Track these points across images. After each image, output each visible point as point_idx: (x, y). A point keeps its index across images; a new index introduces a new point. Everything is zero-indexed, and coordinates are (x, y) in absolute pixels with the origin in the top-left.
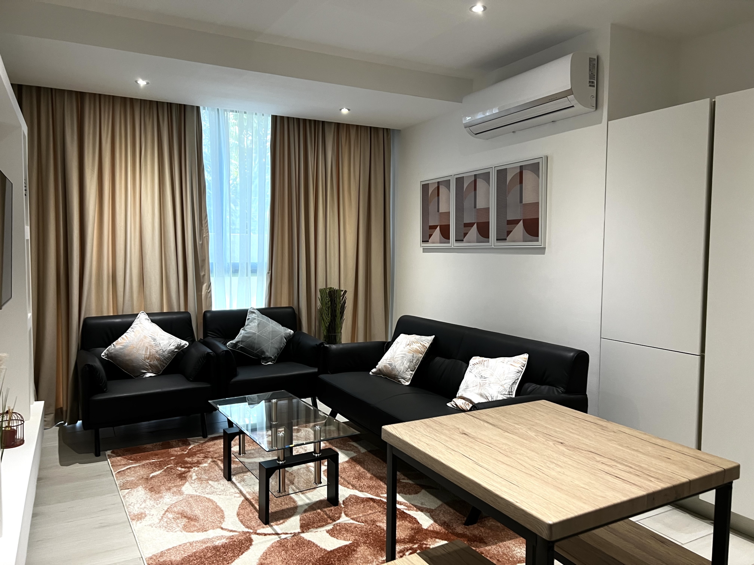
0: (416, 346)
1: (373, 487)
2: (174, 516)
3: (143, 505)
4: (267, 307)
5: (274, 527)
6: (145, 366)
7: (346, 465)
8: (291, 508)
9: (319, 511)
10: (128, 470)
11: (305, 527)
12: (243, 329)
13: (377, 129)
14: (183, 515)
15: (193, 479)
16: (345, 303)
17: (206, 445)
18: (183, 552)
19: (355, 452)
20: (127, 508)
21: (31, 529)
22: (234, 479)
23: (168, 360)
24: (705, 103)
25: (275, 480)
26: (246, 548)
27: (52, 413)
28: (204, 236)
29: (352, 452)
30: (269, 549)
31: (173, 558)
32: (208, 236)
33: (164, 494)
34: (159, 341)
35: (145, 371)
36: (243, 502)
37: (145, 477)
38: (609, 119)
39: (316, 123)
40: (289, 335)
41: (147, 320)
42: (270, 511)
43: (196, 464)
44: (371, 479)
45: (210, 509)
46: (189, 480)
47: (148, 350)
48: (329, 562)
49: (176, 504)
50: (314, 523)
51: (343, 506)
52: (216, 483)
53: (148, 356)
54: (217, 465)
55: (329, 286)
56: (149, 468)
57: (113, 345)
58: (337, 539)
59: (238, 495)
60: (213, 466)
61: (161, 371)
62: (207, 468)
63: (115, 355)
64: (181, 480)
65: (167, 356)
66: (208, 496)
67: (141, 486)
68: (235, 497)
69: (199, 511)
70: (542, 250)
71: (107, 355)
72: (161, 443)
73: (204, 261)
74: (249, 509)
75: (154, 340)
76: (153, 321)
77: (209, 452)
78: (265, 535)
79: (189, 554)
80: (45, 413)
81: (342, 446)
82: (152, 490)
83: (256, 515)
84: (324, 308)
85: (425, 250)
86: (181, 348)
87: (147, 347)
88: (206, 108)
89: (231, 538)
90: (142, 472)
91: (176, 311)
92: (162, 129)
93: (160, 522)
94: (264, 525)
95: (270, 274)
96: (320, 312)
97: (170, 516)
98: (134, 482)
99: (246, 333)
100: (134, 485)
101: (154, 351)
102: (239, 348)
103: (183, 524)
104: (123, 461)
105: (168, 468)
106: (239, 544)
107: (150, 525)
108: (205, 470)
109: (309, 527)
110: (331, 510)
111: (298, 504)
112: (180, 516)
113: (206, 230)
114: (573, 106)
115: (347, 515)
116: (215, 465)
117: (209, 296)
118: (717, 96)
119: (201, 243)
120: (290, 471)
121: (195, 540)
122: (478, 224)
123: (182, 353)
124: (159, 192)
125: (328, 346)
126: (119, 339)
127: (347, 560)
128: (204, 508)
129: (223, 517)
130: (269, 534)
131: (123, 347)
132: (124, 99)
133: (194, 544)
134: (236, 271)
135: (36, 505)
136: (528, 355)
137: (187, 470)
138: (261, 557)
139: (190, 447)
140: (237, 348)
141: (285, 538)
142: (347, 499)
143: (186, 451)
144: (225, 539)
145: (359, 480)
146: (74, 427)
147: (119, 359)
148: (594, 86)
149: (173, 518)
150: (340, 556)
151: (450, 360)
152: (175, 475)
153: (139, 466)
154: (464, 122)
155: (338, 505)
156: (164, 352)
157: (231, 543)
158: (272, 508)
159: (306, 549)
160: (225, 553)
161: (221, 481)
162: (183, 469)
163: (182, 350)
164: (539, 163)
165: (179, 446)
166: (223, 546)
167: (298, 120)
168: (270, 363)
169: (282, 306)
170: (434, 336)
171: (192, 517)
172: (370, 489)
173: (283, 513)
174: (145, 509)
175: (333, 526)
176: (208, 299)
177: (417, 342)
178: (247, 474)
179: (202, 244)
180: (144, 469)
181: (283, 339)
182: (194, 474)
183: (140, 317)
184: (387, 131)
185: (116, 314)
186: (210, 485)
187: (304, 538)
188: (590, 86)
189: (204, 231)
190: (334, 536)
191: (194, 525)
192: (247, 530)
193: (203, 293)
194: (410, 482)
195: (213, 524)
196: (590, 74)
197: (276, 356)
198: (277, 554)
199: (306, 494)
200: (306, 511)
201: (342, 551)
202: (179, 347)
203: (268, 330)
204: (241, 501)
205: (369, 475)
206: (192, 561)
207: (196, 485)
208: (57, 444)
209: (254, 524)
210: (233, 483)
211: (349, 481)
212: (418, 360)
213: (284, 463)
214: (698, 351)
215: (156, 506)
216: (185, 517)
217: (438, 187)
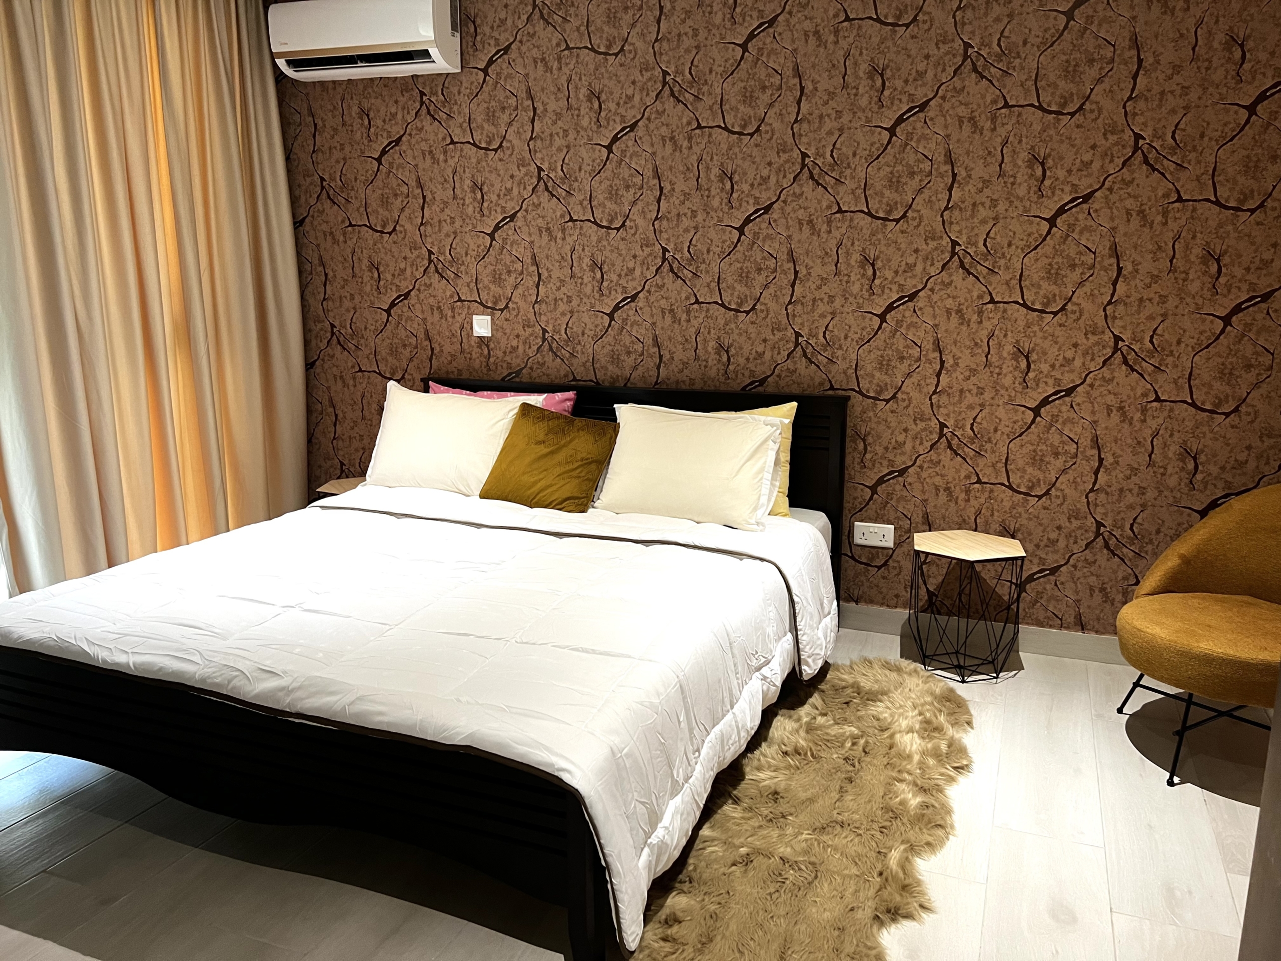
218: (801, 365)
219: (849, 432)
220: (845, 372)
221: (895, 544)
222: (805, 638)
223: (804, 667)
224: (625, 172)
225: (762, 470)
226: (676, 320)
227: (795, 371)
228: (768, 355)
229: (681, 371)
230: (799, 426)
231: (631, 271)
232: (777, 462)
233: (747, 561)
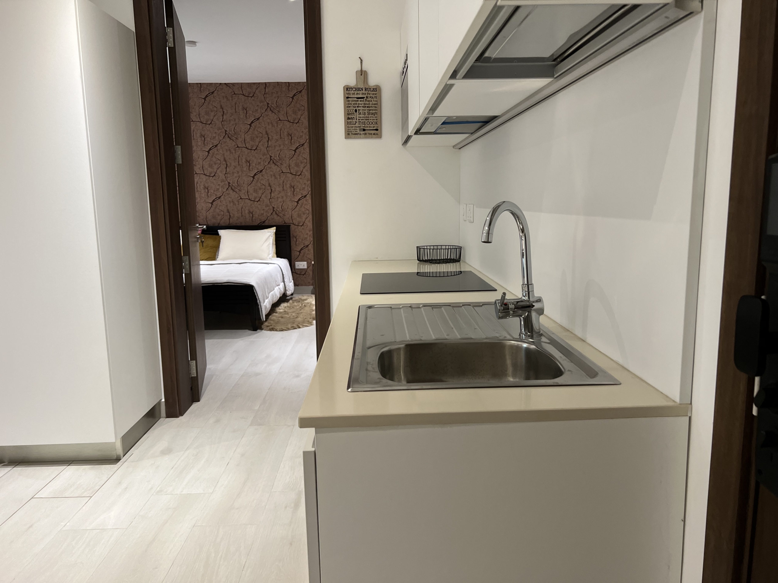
218: (275, 216)
219: (291, 236)
220: (288, 218)
221: (307, 267)
222: (287, 284)
223: (287, 292)
224: (214, 159)
225: (269, 244)
226: (234, 204)
227: (274, 218)
228: (265, 214)
229: (237, 220)
230: (276, 234)
231: (218, 189)
232: (273, 244)
233: (270, 265)
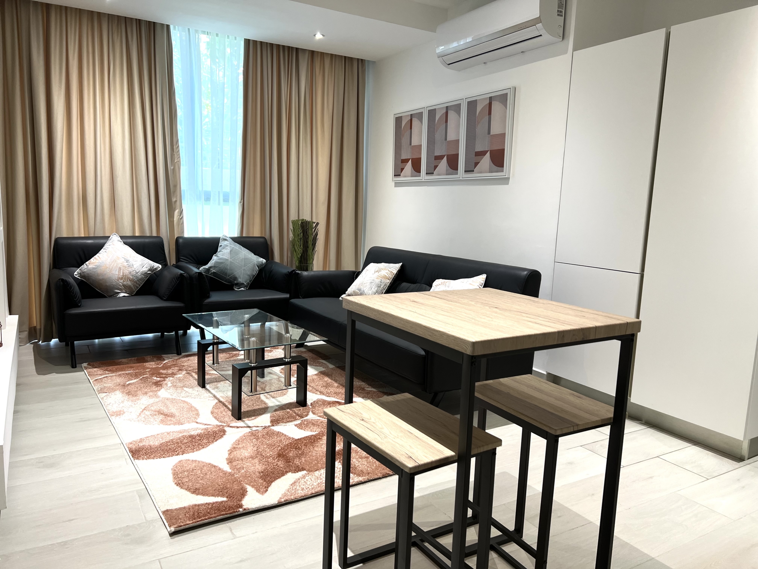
0: (384, 273)
1: (339, 393)
2: (151, 413)
3: (122, 405)
4: (239, 236)
5: (246, 422)
6: (118, 286)
7: (315, 377)
8: (262, 408)
9: (288, 410)
10: (105, 378)
11: (275, 422)
12: (215, 256)
13: (351, 59)
14: (160, 413)
15: (168, 386)
16: (317, 234)
17: (180, 360)
18: (161, 439)
19: (323, 368)
20: (106, 407)
21: (13, 422)
22: (208, 386)
23: (141, 282)
24: (662, 33)
25: (247, 387)
26: (219, 437)
27: (26, 331)
28: (176, 161)
29: (321, 368)
30: (241, 438)
31: (152, 443)
32: (179, 161)
33: (141, 397)
34: (132, 262)
35: (118, 291)
36: (216, 403)
37: (122, 384)
38: (575, 49)
39: (289, 49)
40: (261, 263)
41: (120, 242)
42: (242, 411)
43: (171, 375)
44: (338, 387)
45: (186, 408)
46: (164, 387)
47: (122, 270)
48: (296, 447)
49: (153, 404)
50: (283, 419)
51: (310, 407)
52: (191, 389)
53: (121, 276)
54: (192, 376)
55: (301, 218)
56: (125, 377)
57: (86, 264)
58: (304, 430)
59: (213, 399)
60: (188, 377)
61: (134, 291)
62: (181, 378)
63: (88, 274)
64: (157, 387)
65: (140, 277)
66: (183, 399)
67: (118, 391)
68: (209, 400)
69: (175, 410)
70: (506, 181)
71: (80, 275)
72: (136, 358)
73: (175, 186)
74: (223, 409)
75: (127, 261)
76: (125, 243)
77: (183, 366)
78: (238, 427)
79: (167, 440)
80: (20, 330)
81: (312, 363)
82: (129, 393)
83: (230, 413)
84: (296, 239)
85: (397, 185)
86: (154, 271)
87: (120, 268)
88: (177, 27)
89: (205, 429)
90: (119, 380)
91: (148, 235)
92: (131, 48)
93: (138, 417)
94: (237, 421)
95: (242, 203)
96: (292, 242)
97: (148, 413)
98: (111, 388)
99: (219, 259)
100: (111, 390)
101: (127, 271)
102: (212, 273)
103: (160, 419)
104: (99, 372)
105: (143, 377)
106: (213, 434)
107: (129, 420)
108: (180, 380)
109: (279, 422)
110: (300, 410)
111: (268, 405)
112: (157, 413)
113: (178, 155)
114: (541, 35)
115: (314, 413)
116: (189, 376)
117: (181, 222)
118: (672, 26)
119: (172, 168)
120: (261, 381)
121: (172, 430)
122: (448, 156)
123: (155, 275)
124: (128, 113)
125: (299, 272)
126: (92, 259)
127: (313, 445)
128: (179, 408)
129: (198, 414)
130: (242, 427)
131: (96, 266)
132: (91, 13)
133: (171, 434)
134: (208, 198)
135: (16, 403)
136: (486, 275)
137: (162, 379)
138: (234, 443)
139: (165, 362)
140: (210, 273)
141: (256, 430)
142: (314, 402)
143: (160, 365)
144: (200, 430)
145: (326, 388)
146: (49, 345)
147: (92, 278)
148: (562, 16)
149: (151, 415)
150: (307, 442)
151: (415, 285)
152: (151, 383)
153: (116, 375)
154: (438, 51)
155: (306, 406)
156: (137, 273)
157: (206, 433)
158: (244, 408)
159: (275, 438)
160: (200, 440)
161: (195, 388)
162: (159, 379)
163: (154, 273)
164: (507, 94)
165: (154, 361)
166: (199, 435)
167: (272, 45)
168: (242, 289)
169: (255, 236)
170: (402, 263)
171: (169, 414)
172: (337, 395)
173: (254, 411)
174: (123, 408)
175: (301, 422)
176: (180, 225)
177: (385, 269)
178: (220, 383)
179: (174, 169)
180: (120, 378)
181: (256, 267)
182: (169, 382)
183: (112, 239)
184: (361, 62)
185: (87, 236)
186: (185, 391)
187: (273, 430)
188: (558, 15)
189: (176, 156)
190: (301, 429)
191: (170, 420)
192: (221, 424)
193: (176, 219)
194: (374, 390)
195: (188, 419)
196: (558, 3)
197: (248, 283)
198: (249, 441)
199: (277, 398)
200: (276, 410)
201: (308, 439)
202: (152, 269)
203: (240, 258)
204: (215, 403)
205: (336, 385)
206: (170, 445)
207: (172, 390)
208: (32, 358)
209: (227, 420)
210: (207, 389)
211: (317, 389)
212: (385, 285)
213: (256, 365)
214: (638, 270)
215: (134, 406)
216: (162, 414)
217: (411, 120)
